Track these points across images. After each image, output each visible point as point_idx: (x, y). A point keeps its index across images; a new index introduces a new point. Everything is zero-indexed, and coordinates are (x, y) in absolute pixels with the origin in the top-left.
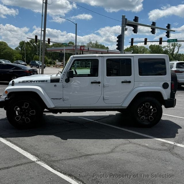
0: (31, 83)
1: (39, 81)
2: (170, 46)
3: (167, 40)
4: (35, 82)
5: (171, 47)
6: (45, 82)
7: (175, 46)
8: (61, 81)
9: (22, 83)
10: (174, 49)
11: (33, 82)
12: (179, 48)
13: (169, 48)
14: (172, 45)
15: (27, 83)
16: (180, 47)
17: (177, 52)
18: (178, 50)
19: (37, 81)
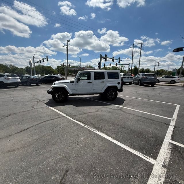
3: (119, 64)
8: (75, 82)
13: (120, 68)
17: (123, 69)
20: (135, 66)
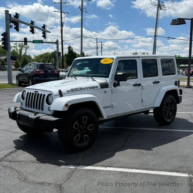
0: (81, 91)
1: (90, 88)
2: (16, 47)
3: (32, 41)
4: (86, 89)
5: (18, 48)
6: (96, 88)
7: (22, 47)
8: (110, 86)
9: (71, 92)
10: (21, 50)
11: (83, 90)
12: (26, 50)
13: (15, 49)
14: (20, 46)
15: (77, 91)
16: (27, 48)
17: (25, 54)
18: (26, 51)
19: (87, 88)
20: (69, 48)
